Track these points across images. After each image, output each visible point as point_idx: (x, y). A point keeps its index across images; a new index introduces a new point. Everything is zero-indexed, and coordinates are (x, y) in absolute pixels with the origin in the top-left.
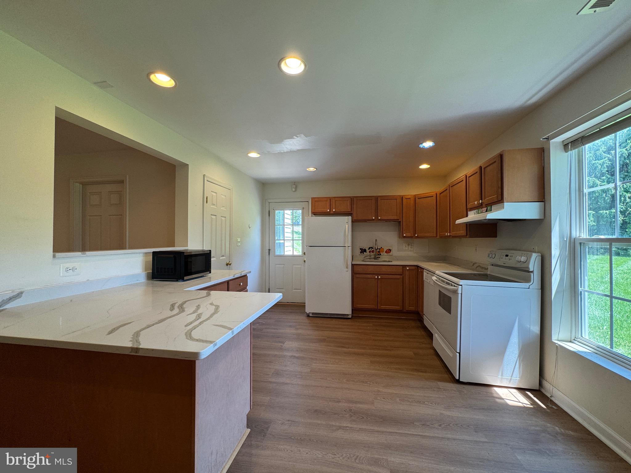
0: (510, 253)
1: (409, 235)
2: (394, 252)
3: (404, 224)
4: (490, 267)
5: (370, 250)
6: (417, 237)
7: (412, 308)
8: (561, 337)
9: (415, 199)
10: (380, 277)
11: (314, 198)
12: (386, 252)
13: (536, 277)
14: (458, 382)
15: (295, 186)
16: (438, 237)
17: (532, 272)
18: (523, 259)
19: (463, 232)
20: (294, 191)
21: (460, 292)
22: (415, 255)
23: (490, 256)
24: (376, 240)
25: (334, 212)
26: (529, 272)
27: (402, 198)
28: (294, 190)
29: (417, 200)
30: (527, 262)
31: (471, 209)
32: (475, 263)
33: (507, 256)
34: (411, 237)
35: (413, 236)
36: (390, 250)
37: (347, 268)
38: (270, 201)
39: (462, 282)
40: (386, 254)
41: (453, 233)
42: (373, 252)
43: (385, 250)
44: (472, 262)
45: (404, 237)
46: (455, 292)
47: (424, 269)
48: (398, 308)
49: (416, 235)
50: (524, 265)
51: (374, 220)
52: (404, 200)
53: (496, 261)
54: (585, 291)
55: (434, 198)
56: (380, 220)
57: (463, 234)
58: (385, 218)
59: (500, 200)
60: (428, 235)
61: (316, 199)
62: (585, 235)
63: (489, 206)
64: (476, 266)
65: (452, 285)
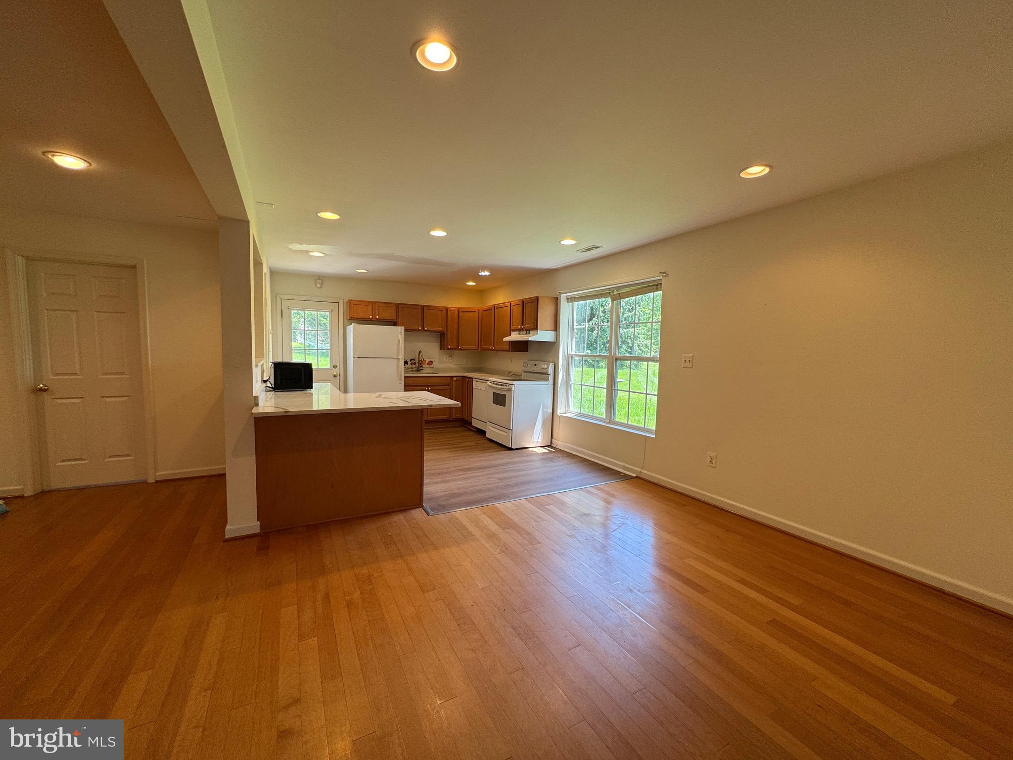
0: (537, 363)
1: (453, 347)
2: (436, 364)
3: (449, 336)
4: (524, 374)
5: (412, 362)
6: (461, 349)
7: (458, 416)
8: (561, 412)
9: (459, 311)
10: (430, 389)
11: (351, 300)
12: (428, 364)
13: (551, 378)
14: (511, 449)
15: (320, 281)
16: (480, 350)
17: (550, 374)
18: (546, 367)
19: (506, 347)
20: (320, 288)
21: (513, 389)
22: (455, 367)
23: (525, 365)
24: (420, 352)
25: (377, 319)
26: (548, 374)
27: (447, 309)
28: (318, 286)
29: (461, 314)
30: (547, 368)
31: (514, 330)
32: (511, 372)
33: (535, 365)
34: (454, 349)
35: (456, 348)
36: (432, 362)
37: (400, 380)
38: (283, 297)
39: (514, 383)
40: (427, 366)
41: (497, 348)
42: (415, 364)
43: (427, 362)
44: (507, 371)
45: (448, 349)
46: (510, 390)
47: (472, 378)
48: (446, 417)
49: (460, 347)
50: (546, 371)
51: (420, 330)
52: (449, 312)
53: (527, 369)
54: (572, 384)
55: (477, 312)
56: (426, 330)
57: (507, 349)
58: (431, 329)
59: (535, 328)
60: (469, 347)
61: (355, 303)
62: (573, 353)
63: (528, 330)
64: (511, 374)
65: (506, 386)
